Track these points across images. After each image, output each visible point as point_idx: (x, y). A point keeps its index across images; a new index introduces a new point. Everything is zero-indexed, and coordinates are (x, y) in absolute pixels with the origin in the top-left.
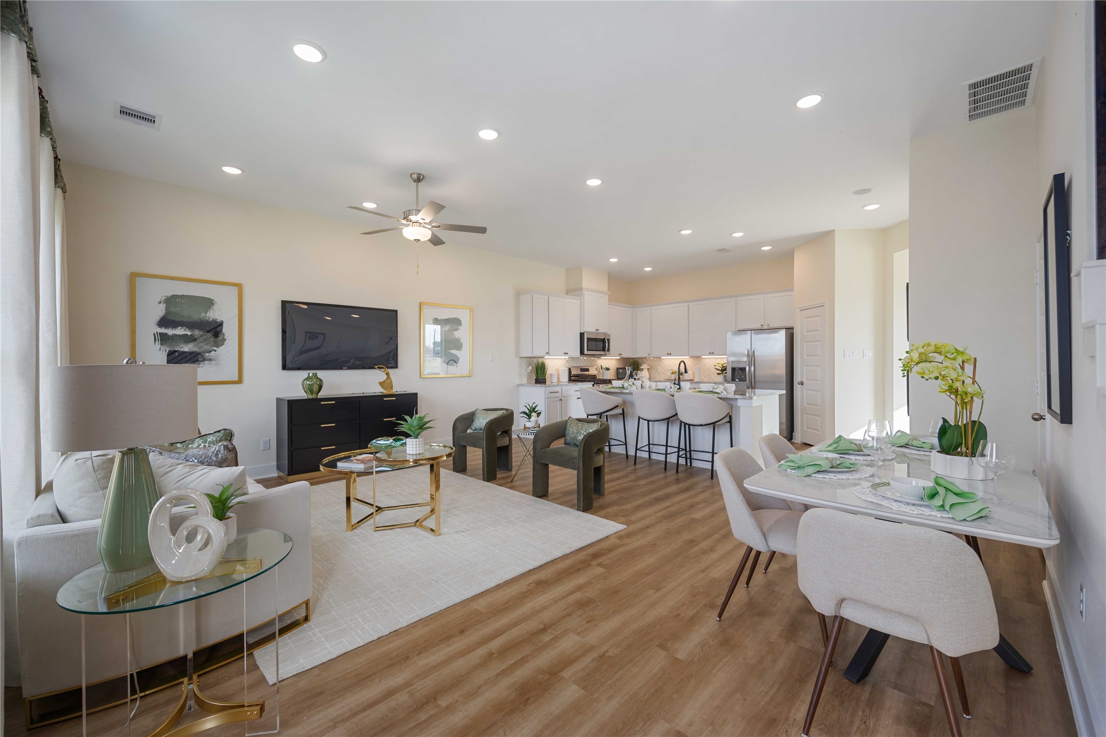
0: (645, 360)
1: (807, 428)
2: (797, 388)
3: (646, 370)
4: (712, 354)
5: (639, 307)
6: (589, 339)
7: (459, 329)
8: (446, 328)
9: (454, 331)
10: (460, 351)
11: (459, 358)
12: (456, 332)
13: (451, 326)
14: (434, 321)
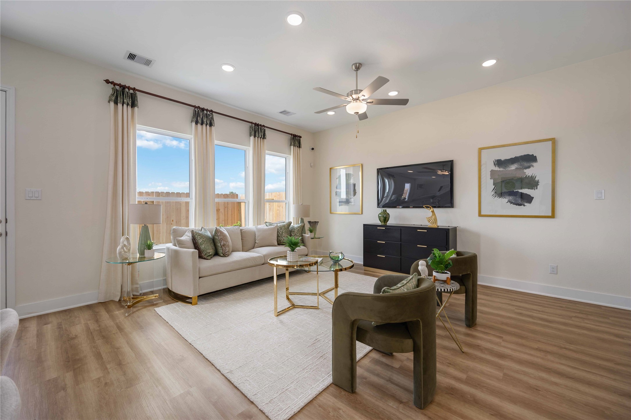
7: (533, 166)
8: (513, 167)
9: (524, 169)
10: (534, 190)
11: (533, 197)
12: (527, 169)
13: (520, 164)
14: (495, 163)
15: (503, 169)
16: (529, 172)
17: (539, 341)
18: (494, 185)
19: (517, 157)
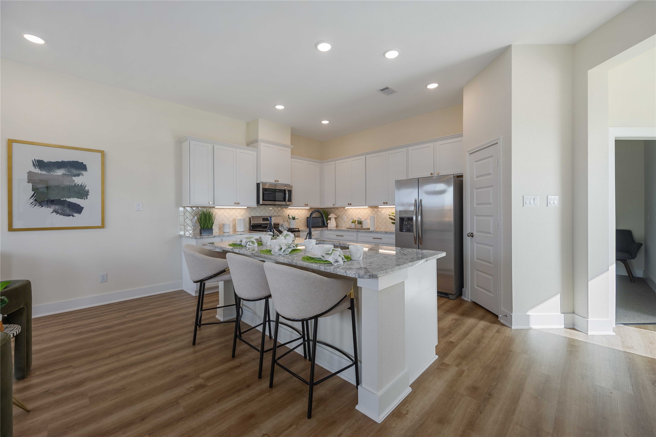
0: (333, 210)
1: (477, 286)
2: (467, 241)
3: (334, 220)
4: (385, 204)
5: (327, 162)
6: (264, 190)
7: (82, 175)
8: (60, 172)
9: (73, 176)
10: (84, 199)
11: (83, 208)
12: (76, 177)
13: (68, 170)
14: (35, 163)
15: (46, 173)
16: (78, 180)
17: (108, 349)
18: (33, 191)
19: (64, 161)
